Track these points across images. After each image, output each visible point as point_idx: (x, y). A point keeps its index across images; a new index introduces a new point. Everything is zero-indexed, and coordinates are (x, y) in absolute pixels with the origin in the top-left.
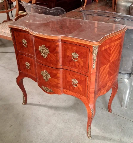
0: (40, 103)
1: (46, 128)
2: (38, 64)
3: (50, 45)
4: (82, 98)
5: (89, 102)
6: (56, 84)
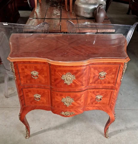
2: (57, 93)
3: (78, 71)
4: (105, 108)
5: (112, 110)
6: (79, 105)
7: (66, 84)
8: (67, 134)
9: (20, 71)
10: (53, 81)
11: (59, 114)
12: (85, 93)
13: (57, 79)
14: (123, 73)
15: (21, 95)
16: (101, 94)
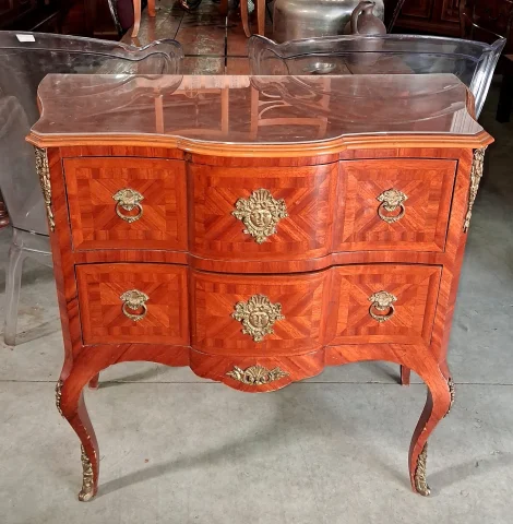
2: (216, 279)
3: (297, 182)
4: (407, 353)
5: (436, 360)
6: (302, 336)
7: (252, 238)
8: (256, 480)
9: (73, 189)
10: (199, 227)
11: (221, 380)
12: (325, 279)
13: (216, 218)
14: (469, 194)
15: (68, 296)
16: (391, 289)
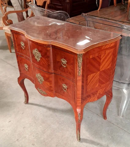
0: (41, 104)
1: (41, 126)
7: (36, 60)
8: (52, 117)
15: (17, 61)
16: (66, 84)
